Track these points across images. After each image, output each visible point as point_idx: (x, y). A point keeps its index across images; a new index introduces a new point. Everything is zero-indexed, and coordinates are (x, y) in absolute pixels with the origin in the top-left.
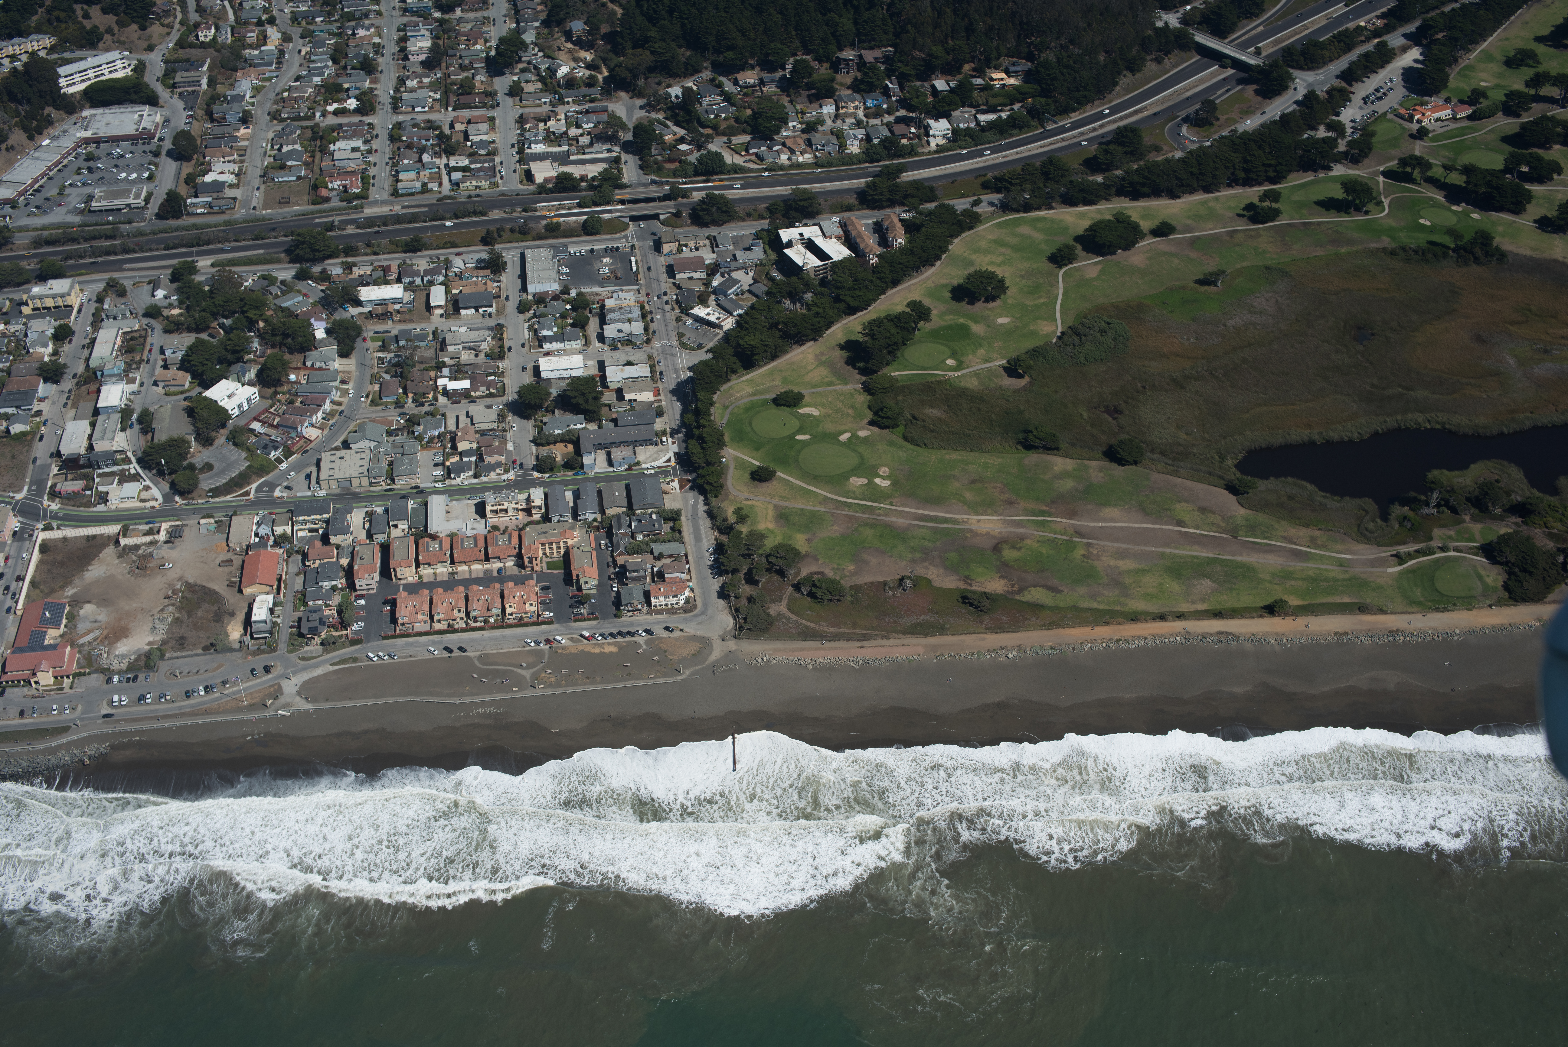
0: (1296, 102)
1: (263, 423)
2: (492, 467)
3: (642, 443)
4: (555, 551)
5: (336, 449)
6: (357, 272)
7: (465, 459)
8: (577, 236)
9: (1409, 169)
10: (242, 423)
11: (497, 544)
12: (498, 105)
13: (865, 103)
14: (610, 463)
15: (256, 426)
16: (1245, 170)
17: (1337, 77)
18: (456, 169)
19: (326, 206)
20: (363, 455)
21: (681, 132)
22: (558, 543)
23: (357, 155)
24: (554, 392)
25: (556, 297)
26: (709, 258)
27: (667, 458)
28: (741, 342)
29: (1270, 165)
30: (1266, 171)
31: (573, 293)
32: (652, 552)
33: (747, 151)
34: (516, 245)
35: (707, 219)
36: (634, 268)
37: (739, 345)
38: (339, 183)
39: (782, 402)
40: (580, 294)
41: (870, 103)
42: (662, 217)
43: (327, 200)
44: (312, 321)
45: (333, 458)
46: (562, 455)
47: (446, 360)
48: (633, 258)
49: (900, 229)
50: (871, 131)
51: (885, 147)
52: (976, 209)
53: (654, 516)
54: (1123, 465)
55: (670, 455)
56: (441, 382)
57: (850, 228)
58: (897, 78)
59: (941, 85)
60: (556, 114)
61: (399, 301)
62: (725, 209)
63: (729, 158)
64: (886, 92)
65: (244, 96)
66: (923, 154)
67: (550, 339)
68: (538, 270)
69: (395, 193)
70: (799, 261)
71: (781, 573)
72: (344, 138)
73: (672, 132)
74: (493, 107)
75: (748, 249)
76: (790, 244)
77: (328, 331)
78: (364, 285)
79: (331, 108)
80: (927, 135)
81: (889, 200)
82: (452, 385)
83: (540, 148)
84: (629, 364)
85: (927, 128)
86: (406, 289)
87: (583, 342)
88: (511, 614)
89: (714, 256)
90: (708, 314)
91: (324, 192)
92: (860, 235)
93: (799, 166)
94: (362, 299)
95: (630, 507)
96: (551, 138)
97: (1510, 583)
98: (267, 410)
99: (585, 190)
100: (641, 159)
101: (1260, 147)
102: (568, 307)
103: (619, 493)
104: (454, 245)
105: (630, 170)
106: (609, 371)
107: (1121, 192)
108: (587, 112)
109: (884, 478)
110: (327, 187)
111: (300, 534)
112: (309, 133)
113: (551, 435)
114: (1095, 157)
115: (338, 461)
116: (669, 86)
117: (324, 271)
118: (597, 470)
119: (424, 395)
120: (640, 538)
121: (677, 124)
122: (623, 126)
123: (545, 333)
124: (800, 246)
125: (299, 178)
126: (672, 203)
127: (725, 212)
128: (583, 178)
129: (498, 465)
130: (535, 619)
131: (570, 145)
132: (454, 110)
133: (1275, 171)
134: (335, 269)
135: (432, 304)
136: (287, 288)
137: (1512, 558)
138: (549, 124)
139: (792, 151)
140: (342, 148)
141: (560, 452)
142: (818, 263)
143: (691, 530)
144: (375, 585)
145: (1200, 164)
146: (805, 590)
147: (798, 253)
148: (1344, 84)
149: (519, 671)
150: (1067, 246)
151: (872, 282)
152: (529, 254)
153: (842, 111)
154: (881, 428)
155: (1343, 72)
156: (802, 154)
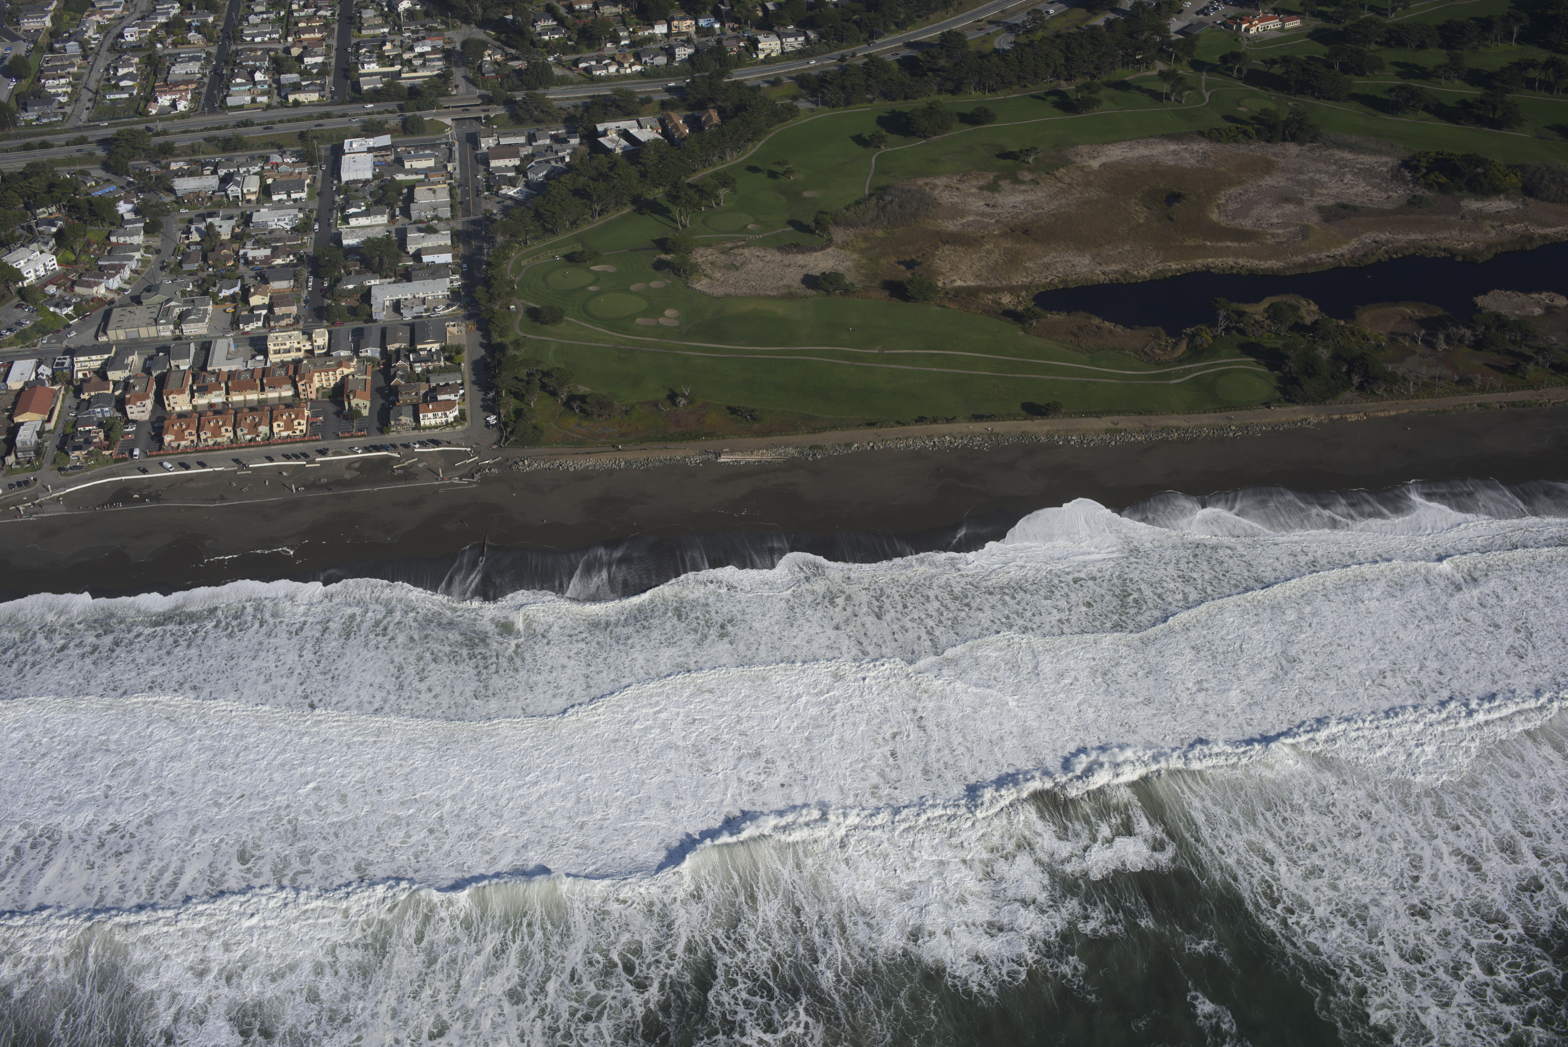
1: (59, 287)
2: (281, 318)
4: (330, 380)
5: (128, 306)
7: (256, 312)
9: (1230, 65)
11: (273, 376)
14: (399, 313)
18: (286, 85)
20: (153, 310)
22: (335, 373)
23: (191, 76)
25: (367, 183)
26: (526, 150)
27: (455, 307)
30: (1086, 67)
31: (386, 180)
32: (428, 380)
33: (576, 65)
35: (527, 117)
38: (168, 97)
39: (575, 260)
40: (393, 181)
44: (121, 203)
45: (123, 313)
52: (794, 105)
53: (434, 350)
56: (242, 252)
59: (772, 5)
61: (212, 189)
62: (545, 109)
63: (557, 71)
65: (87, 32)
66: (749, 64)
67: (356, 215)
69: (224, 106)
71: (554, 392)
75: (566, 142)
77: (134, 212)
82: (251, 252)
83: (372, 68)
84: (431, 233)
86: (221, 180)
87: (389, 218)
89: (531, 148)
90: (517, 192)
91: (152, 105)
92: (675, 124)
93: (626, 76)
95: (413, 342)
96: (384, 60)
101: (1082, 46)
103: (404, 333)
104: (274, 146)
106: (409, 238)
108: (424, 38)
109: (671, 318)
110: (156, 102)
111: (81, 375)
112: (147, 60)
113: (344, 290)
115: (127, 315)
118: (384, 319)
119: (224, 263)
120: (418, 369)
123: (352, 210)
125: (131, 96)
127: (544, 112)
129: (288, 316)
130: (302, 436)
131: (402, 65)
132: (293, 40)
136: (103, 181)
138: (384, 48)
139: (621, 65)
140: (177, 70)
142: (627, 144)
144: (147, 414)
146: (577, 406)
147: (612, 140)
156: (630, 66)
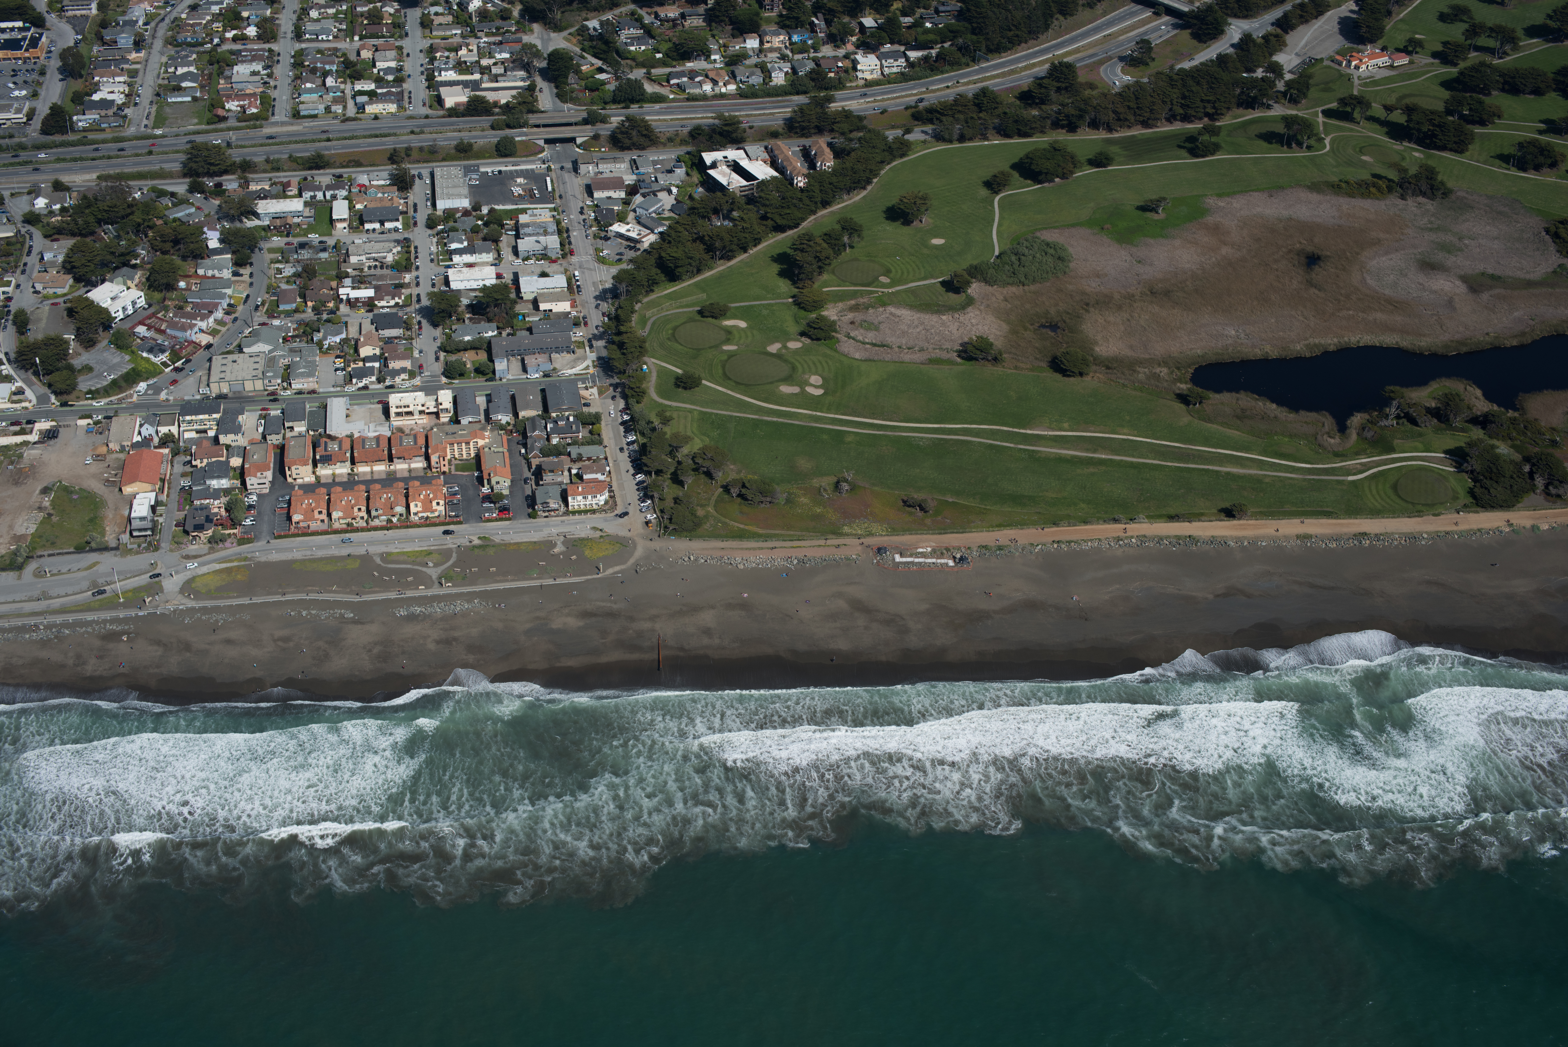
0: (1233, 46)
1: (149, 328)
2: (396, 373)
3: (558, 350)
4: (464, 453)
5: (229, 353)
6: (253, 187)
7: (368, 365)
8: (490, 157)
9: (1349, 109)
10: (127, 325)
11: (401, 445)
12: (407, 35)
13: (790, 39)
14: (525, 370)
15: (141, 330)
16: (1182, 106)
17: (1273, 24)
18: (361, 93)
19: (222, 125)
20: (257, 359)
21: (599, 63)
22: (468, 443)
23: (257, 78)
24: (465, 301)
25: (466, 213)
26: (630, 179)
27: (584, 365)
28: (663, 254)
29: (1209, 101)
30: (1205, 108)
31: (485, 210)
32: (569, 454)
33: (668, 81)
34: (425, 165)
35: (627, 142)
36: (550, 188)
37: (661, 258)
38: (236, 103)
39: (707, 314)
40: (492, 211)
41: (795, 38)
42: (579, 141)
43: (224, 119)
44: (205, 229)
45: (224, 362)
46: (473, 362)
47: (349, 270)
48: (548, 179)
49: (828, 153)
50: (796, 65)
51: (813, 80)
52: (907, 137)
53: (571, 419)
54: (1069, 376)
55: (588, 362)
56: (342, 291)
57: (776, 152)
58: (824, 14)
59: (869, 22)
60: (467, 45)
61: (298, 214)
62: (645, 132)
63: (649, 88)
64: (813, 28)
65: (137, 21)
66: (851, 88)
67: (459, 252)
68: (447, 187)
69: (296, 115)
70: (724, 181)
71: (709, 475)
72: (243, 62)
73: (589, 63)
74: (401, 37)
75: (670, 171)
76: (714, 165)
77: (221, 241)
78: (262, 199)
79: (229, 35)
80: (855, 69)
81: (817, 127)
82: (354, 294)
83: (450, 75)
84: (544, 275)
85: (855, 63)
86: (306, 204)
87: (496, 256)
88: (415, 514)
89: (634, 177)
90: (629, 230)
91: (220, 112)
92: (787, 158)
93: (722, 96)
94: (259, 211)
95: (546, 409)
96: (461, 67)
97: (1476, 490)
98: (154, 315)
99: (498, 114)
100: (557, 87)
101: (1198, 83)
102: (480, 223)
103: (535, 397)
104: (358, 164)
105: (546, 98)
106: (523, 281)
107: (1056, 125)
108: (501, 43)
109: (816, 387)
110: (224, 108)
111: (187, 435)
112: (206, 57)
113: (461, 341)
114: (1029, 91)
115: (230, 364)
116: (587, 19)
117: (219, 185)
118: (510, 377)
119: (324, 304)
120: (555, 441)
121: (595, 56)
122: (537, 54)
123: (454, 246)
124: (724, 167)
125: (195, 99)
126: (589, 127)
127: (645, 136)
128: (496, 104)
129: (404, 370)
130: (442, 519)
131: (482, 73)
132: (360, 39)
133: (1214, 108)
134: (231, 184)
135: (334, 217)
136: (179, 201)
137: (1477, 467)
138: (460, 53)
139: (715, 82)
140: (241, 71)
141: (469, 359)
142: (744, 183)
143: (611, 435)
144: (268, 485)
145: (1137, 98)
146: (735, 491)
147: (723, 174)
148: (1279, 31)
149: (424, 569)
150: (1002, 173)
151: (801, 200)
152: (438, 172)
153: (767, 46)
154: (812, 339)
155: (1278, 20)
156: (725, 85)
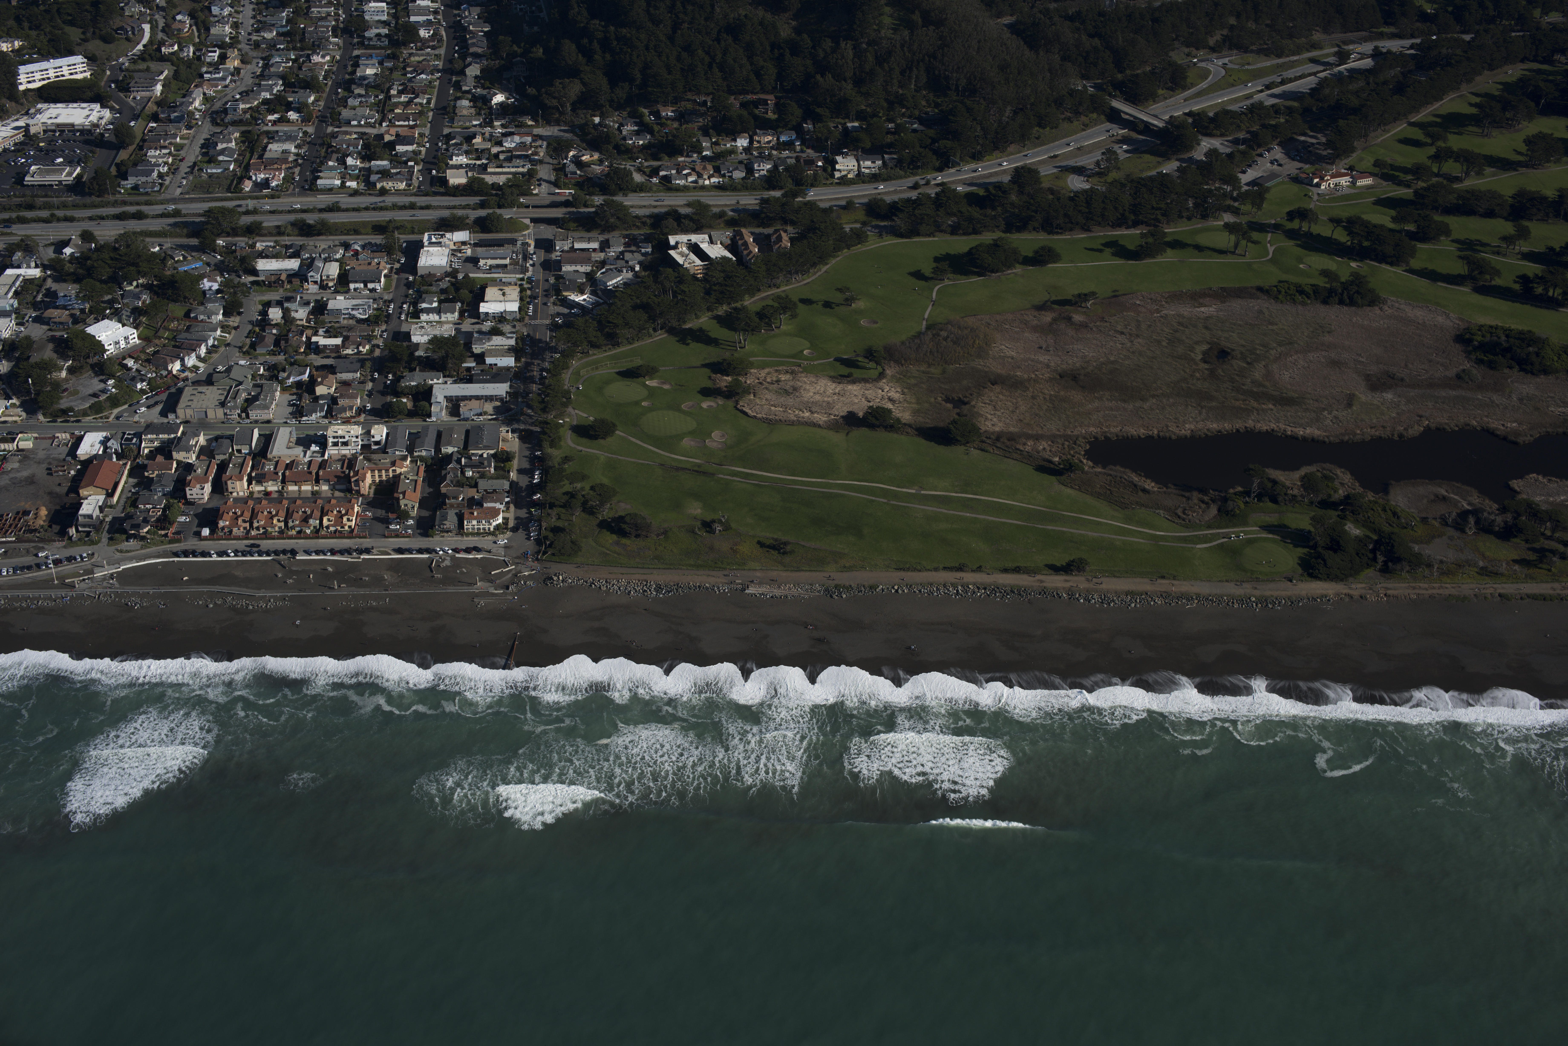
1: (137, 360)
2: (344, 410)
4: (384, 479)
6: (258, 247)
10: (117, 357)
13: (778, 139)
15: (129, 362)
16: (1132, 213)
18: (376, 172)
20: (223, 392)
21: (597, 155)
22: (387, 471)
24: (419, 353)
32: (476, 486)
33: (657, 173)
35: (602, 224)
38: (263, 176)
39: (632, 374)
41: (783, 138)
44: (205, 280)
45: (195, 392)
49: (786, 242)
53: (485, 456)
57: (739, 237)
60: (482, 134)
62: (621, 216)
66: (825, 185)
67: (428, 311)
69: (313, 188)
70: (681, 260)
72: (277, 141)
75: (637, 251)
78: (263, 258)
79: (272, 117)
80: (833, 168)
82: (322, 341)
83: (460, 160)
84: (497, 334)
85: (834, 163)
86: (302, 264)
87: (458, 316)
88: (327, 527)
90: (584, 300)
92: (746, 243)
93: (704, 188)
94: (258, 269)
96: (473, 152)
98: (143, 350)
99: (491, 194)
101: (1151, 192)
103: (458, 436)
104: (357, 232)
106: (475, 338)
108: (512, 134)
109: (717, 441)
110: (250, 179)
111: (147, 451)
115: (198, 394)
116: (594, 116)
117: (229, 246)
119: (296, 349)
120: (468, 474)
124: (685, 248)
125: (227, 171)
126: (573, 209)
127: (620, 219)
128: (493, 186)
131: (490, 159)
136: (191, 256)
138: (474, 141)
139: (700, 176)
140: (274, 149)
142: (699, 262)
144: (206, 496)
145: (1089, 203)
153: (756, 145)
156: (709, 178)
